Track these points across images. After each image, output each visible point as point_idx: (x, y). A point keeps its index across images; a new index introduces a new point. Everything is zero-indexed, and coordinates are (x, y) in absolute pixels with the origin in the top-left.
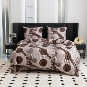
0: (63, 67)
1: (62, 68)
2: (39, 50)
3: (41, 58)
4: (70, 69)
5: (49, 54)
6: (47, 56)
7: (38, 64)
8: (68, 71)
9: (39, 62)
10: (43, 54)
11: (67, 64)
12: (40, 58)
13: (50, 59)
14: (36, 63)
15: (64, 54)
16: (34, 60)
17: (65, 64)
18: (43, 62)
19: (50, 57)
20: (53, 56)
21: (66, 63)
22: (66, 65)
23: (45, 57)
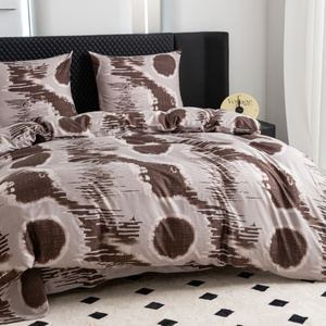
0: (268, 245)
1: (266, 253)
2: (143, 175)
3: (160, 217)
4: (305, 253)
5: (195, 189)
6: (185, 199)
7: (145, 251)
8: (296, 262)
9: (151, 236)
10: (164, 196)
11: (287, 231)
12: (153, 218)
13: (205, 216)
14: (135, 246)
15: (265, 182)
16: (124, 232)
17: (278, 231)
18: (174, 236)
19: (202, 205)
20: (219, 198)
21: (281, 226)
22: (283, 235)
23: (179, 207)
